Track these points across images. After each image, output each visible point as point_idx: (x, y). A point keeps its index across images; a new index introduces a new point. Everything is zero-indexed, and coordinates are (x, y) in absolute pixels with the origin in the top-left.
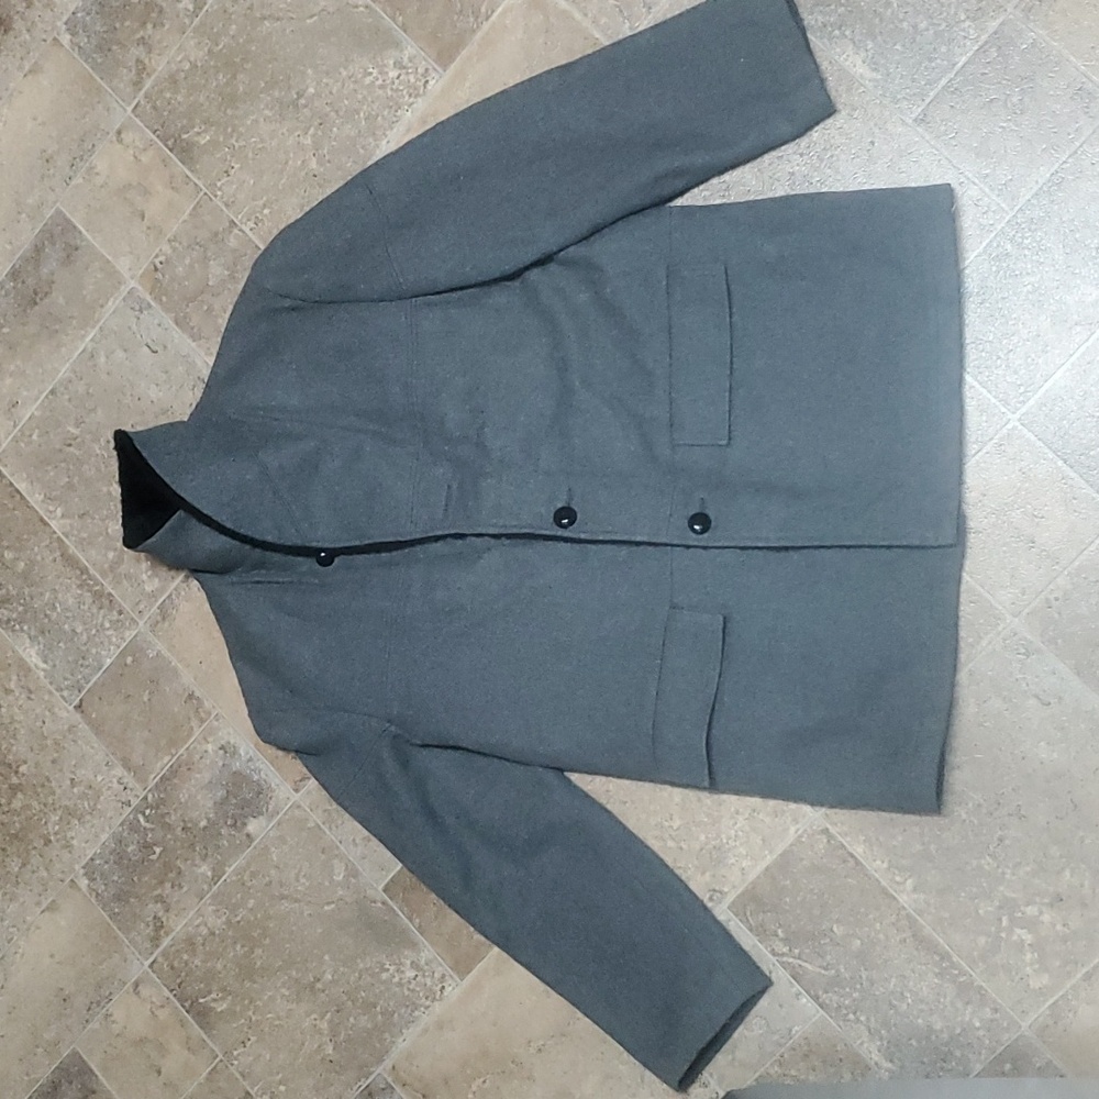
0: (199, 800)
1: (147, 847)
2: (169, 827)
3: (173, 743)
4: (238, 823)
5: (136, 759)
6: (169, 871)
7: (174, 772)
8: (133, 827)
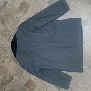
0: (7, 78)
1: (3, 83)
2: (5, 81)
3: (5, 74)
4: (11, 80)
5: (2, 75)
6: (5, 85)
7: (5, 76)
8: (2, 81)
